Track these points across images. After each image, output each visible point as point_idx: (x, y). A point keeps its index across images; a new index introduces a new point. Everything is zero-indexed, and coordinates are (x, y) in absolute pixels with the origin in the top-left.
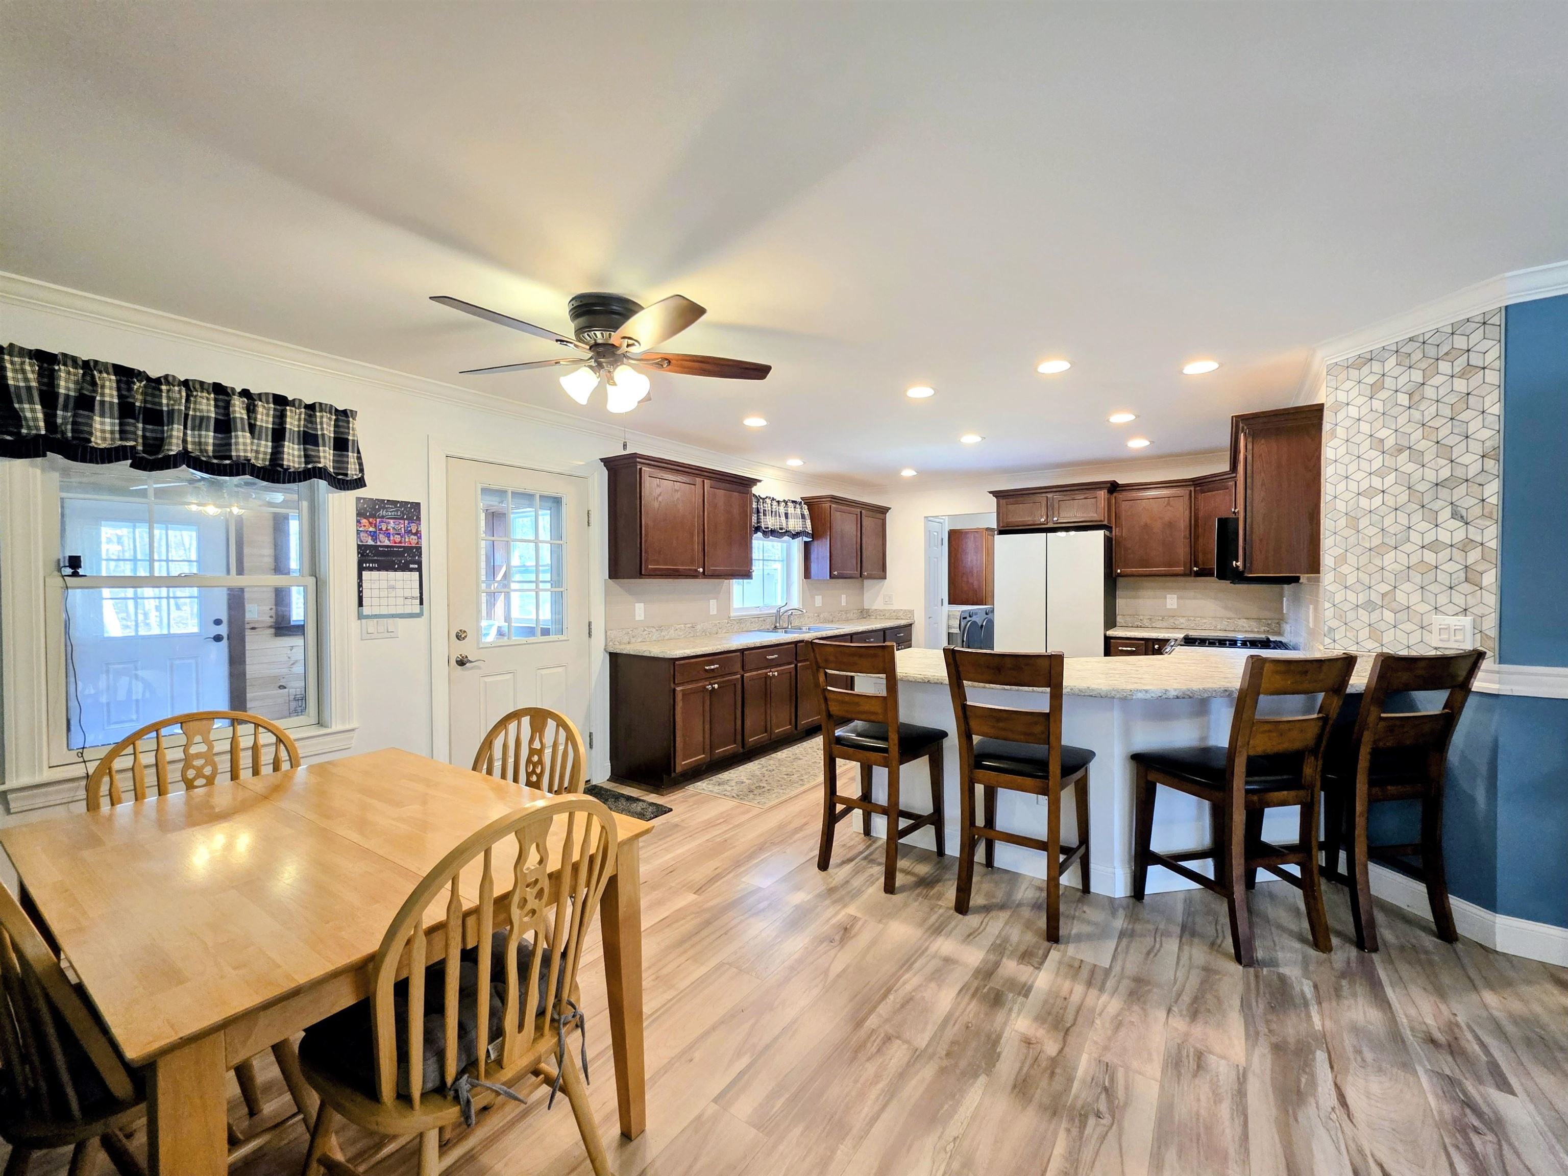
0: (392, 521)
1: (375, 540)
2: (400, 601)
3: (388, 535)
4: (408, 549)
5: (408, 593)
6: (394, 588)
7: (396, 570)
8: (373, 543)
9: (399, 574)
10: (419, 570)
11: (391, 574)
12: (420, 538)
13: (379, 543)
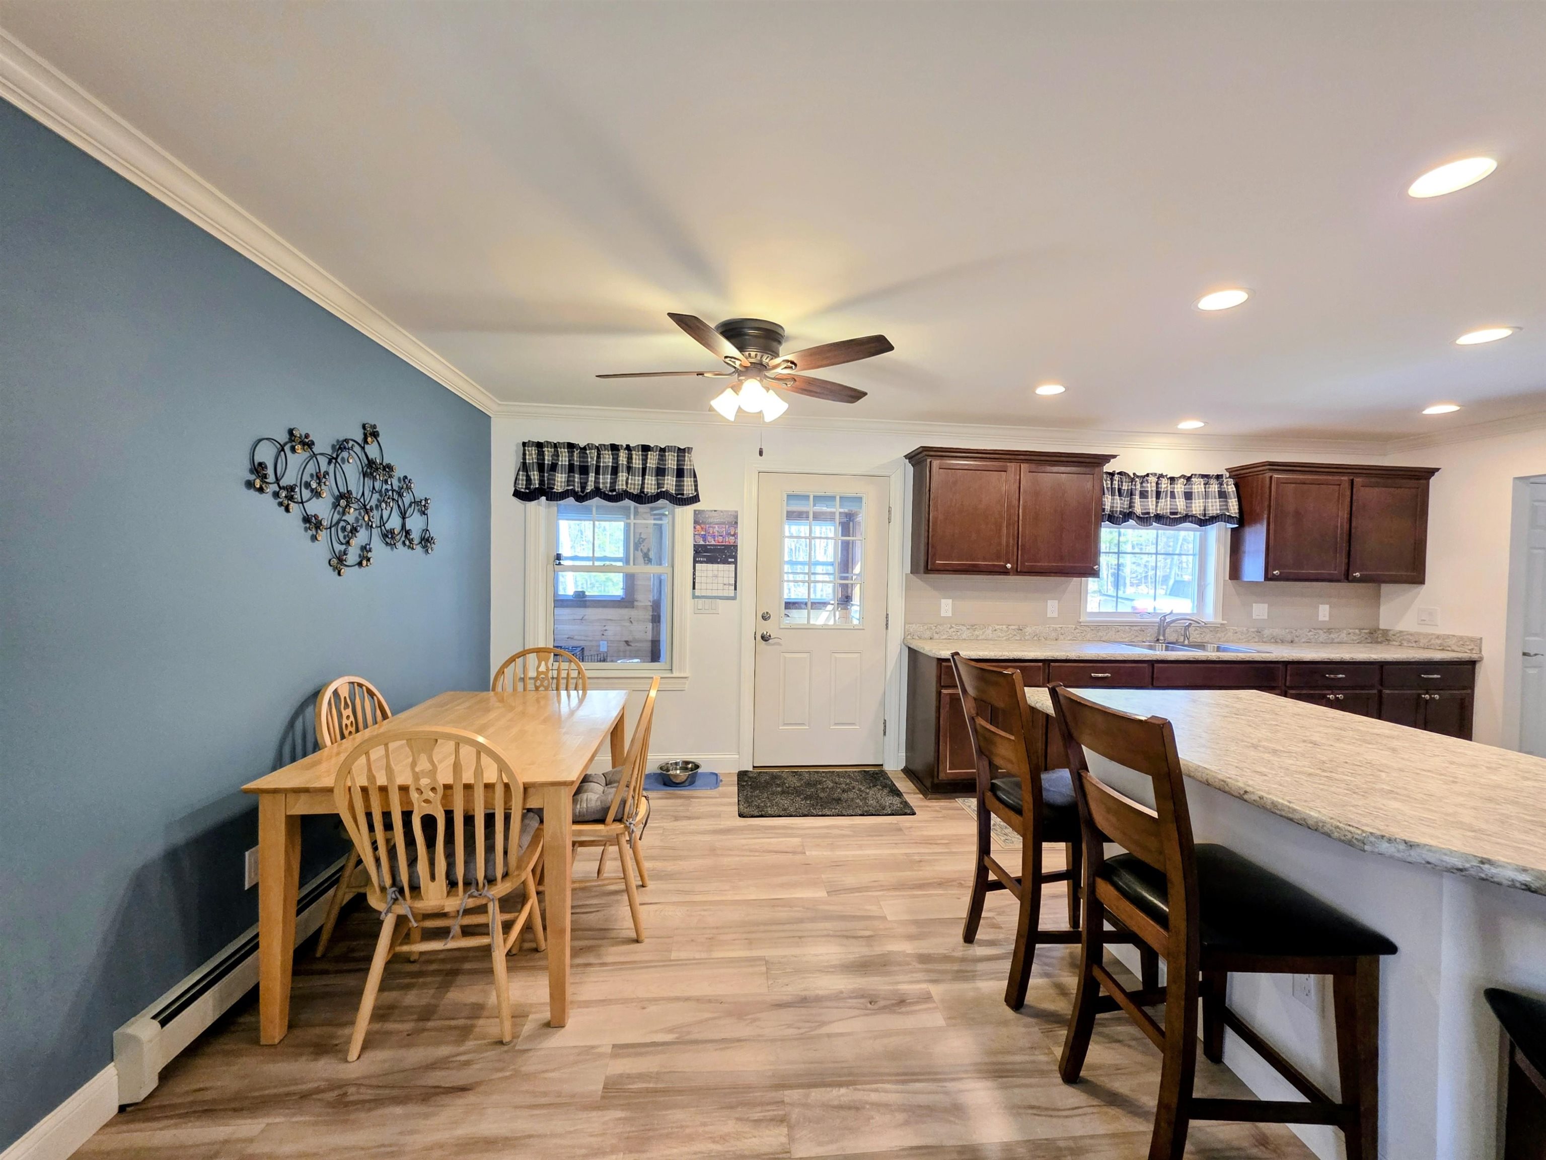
0: (716, 526)
1: (705, 541)
2: (721, 587)
3: (714, 537)
4: (728, 547)
5: (726, 581)
6: (717, 576)
7: (718, 563)
8: (703, 543)
9: (721, 566)
10: (735, 563)
11: (715, 566)
12: (736, 538)
13: (707, 543)
